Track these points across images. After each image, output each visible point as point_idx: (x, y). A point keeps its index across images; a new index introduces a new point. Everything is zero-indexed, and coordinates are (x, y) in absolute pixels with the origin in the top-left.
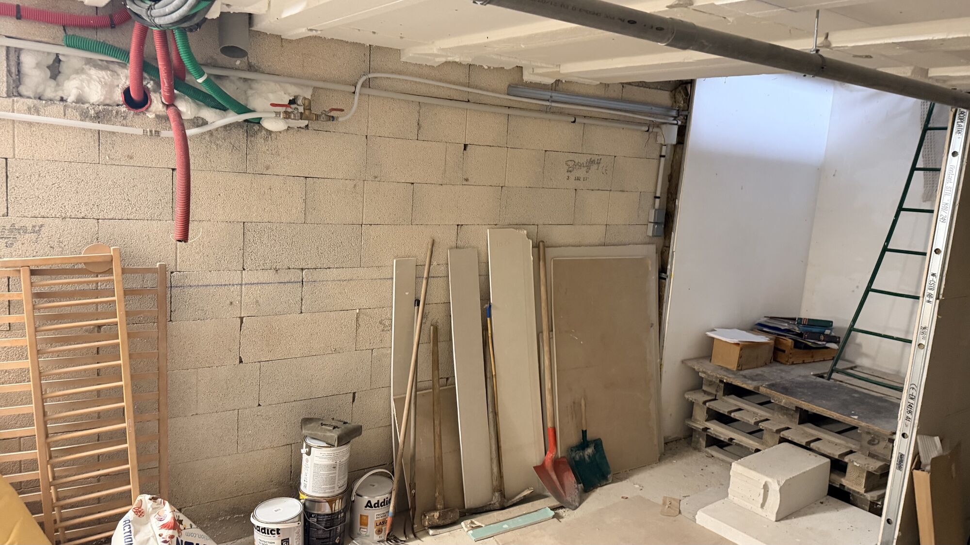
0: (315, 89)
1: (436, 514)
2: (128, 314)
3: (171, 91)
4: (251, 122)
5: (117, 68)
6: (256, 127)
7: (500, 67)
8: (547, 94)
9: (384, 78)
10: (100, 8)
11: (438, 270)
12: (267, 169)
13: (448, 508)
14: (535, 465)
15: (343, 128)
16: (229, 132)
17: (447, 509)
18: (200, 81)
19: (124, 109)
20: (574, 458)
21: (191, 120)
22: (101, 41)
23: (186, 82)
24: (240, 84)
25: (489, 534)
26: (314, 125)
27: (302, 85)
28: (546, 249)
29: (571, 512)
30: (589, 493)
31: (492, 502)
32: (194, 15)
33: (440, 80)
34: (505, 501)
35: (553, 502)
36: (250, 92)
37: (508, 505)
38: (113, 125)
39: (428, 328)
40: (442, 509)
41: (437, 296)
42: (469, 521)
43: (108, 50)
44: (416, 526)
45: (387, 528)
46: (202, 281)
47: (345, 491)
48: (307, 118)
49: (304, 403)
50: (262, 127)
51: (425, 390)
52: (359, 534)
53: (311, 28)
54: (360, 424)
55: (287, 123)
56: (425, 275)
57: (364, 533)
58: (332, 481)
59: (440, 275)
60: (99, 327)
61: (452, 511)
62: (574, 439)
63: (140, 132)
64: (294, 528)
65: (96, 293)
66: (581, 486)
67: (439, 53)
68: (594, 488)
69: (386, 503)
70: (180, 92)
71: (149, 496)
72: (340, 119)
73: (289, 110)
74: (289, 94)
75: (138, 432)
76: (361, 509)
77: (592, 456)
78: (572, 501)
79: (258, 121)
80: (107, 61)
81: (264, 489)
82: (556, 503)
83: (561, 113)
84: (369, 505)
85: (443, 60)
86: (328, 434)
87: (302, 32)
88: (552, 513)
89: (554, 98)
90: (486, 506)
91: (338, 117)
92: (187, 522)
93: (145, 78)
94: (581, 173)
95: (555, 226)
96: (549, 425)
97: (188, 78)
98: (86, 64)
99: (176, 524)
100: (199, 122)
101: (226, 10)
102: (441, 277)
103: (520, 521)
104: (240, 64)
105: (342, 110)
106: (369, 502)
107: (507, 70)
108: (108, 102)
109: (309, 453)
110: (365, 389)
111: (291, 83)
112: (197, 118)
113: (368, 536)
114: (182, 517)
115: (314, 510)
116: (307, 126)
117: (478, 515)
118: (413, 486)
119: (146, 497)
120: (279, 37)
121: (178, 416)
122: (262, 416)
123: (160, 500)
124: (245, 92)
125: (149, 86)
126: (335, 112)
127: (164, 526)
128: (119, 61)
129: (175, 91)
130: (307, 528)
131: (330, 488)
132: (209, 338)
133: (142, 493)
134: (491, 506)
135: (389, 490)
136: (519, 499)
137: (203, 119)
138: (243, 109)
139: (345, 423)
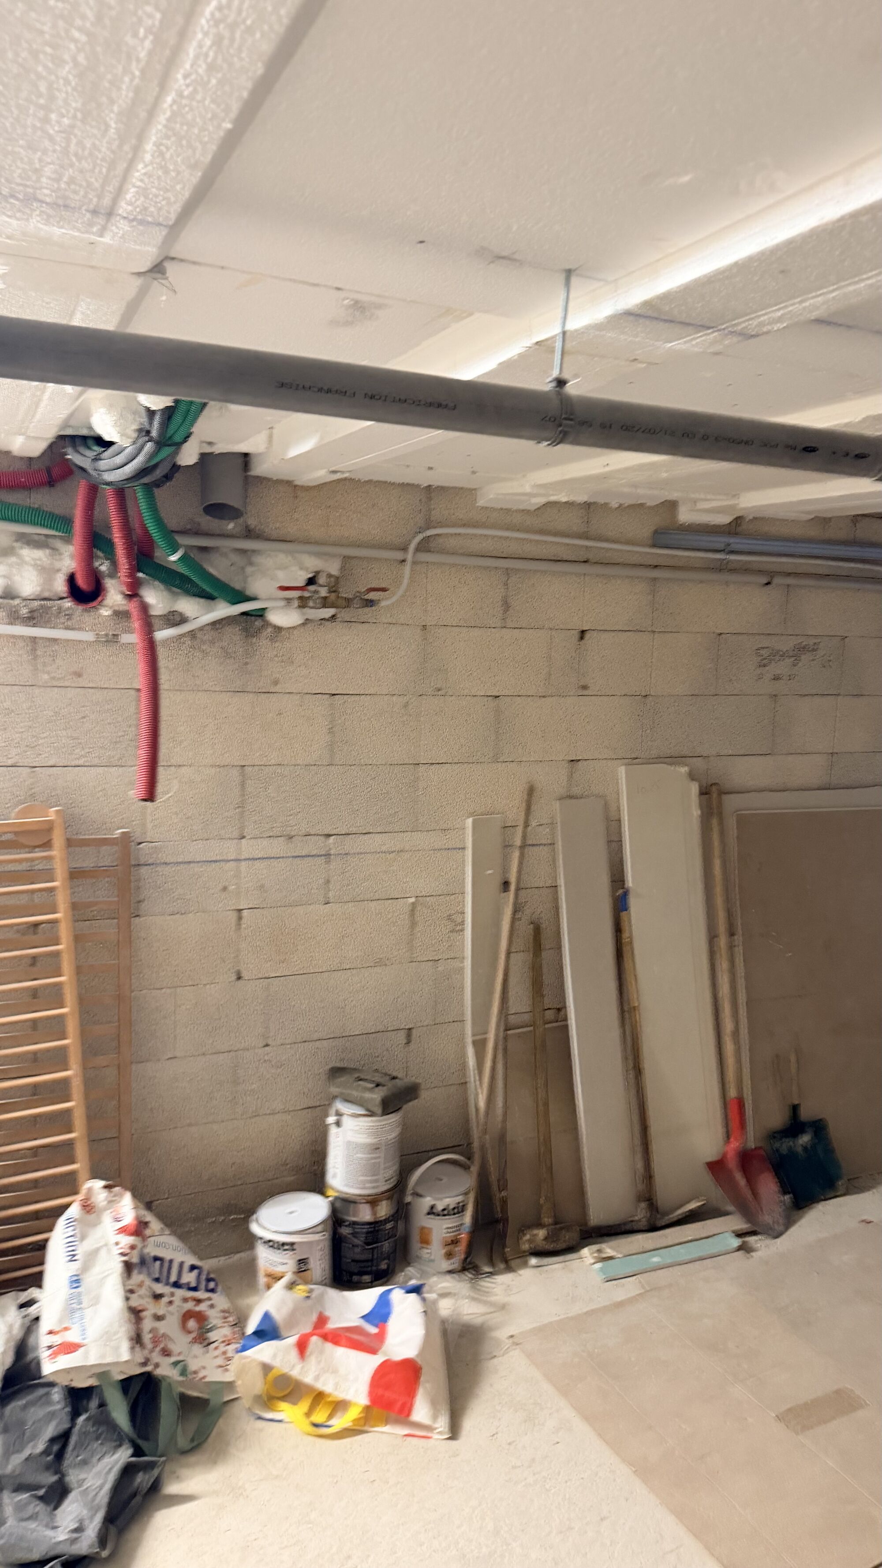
0: (346, 559)
1: (541, 1233)
2: (74, 906)
3: (132, 575)
4: (252, 615)
5: (58, 544)
6: (258, 623)
7: (639, 502)
8: (720, 541)
9: (452, 535)
10: (35, 458)
11: (542, 835)
12: (275, 685)
13: (562, 1223)
14: (709, 1159)
15: (388, 615)
17: (559, 1225)
18: (174, 558)
19: (68, 604)
20: (777, 1150)
21: (165, 615)
22: (36, 506)
23: (156, 560)
24: (234, 557)
25: (629, 1271)
26: (344, 614)
27: (325, 554)
28: (724, 797)
29: (769, 1242)
30: (805, 1210)
31: (636, 1218)
32: (155, 466)
33: (541, 532)
34: (659, 1216)
35: (737, 1223)
36: (249, 570)
37: (663, 1224)
38: (54, 628)
39: (525, 929)
40: (552, 1225)
41: (538, 876)
42: (595, 1247)
43: (45, 519)
44: (509, 1249)
45: (461, 1249)
46: (182, 856)
47: (395, 1187)
48: (332, 606)
49: (334, 1044)
50: (267, 624)
51: (522, 1027)
52: (419, 1257)
53: (333, 469)
54: (419, 1081)
55: (304, 614)
56: (518, 842)
57: (427, 1256)
58: (373, 1170)
59: (544, 842)
60: (36, 925)
61: (568, 1228)
62: (777, 1119)
63: (89, 636)
64: (318, 1242)
65: (29, 876)
66: (787, 1198)
67: (535, 492)
68: (814, 1203)
69: (459, 1210)
70: (147, 575)
71: (102, 1183)
72: (383, 604)
73: (306, 594)
74: (307, 569)
75: (89, 1083)
76: (421, 1219)
77: (811, 1147)
78: (774, 1222)
79: (260, 614)
80: (47, 536)
81: (275, 1176)
82: (741, 1225)
83: (746, 570)
84: (432, 1211)
85: (542, 500)
86: (367, 1095)
87: (319, 475)
88: (736, 1242)
89: (734, 547)
90: (625, 1224)
91: (379, 600)
92: (155, 1225)
93: (98, 557)
94: (782, 667)
95: (739, 757)
96: (732, 1093)
97: (158, 554)
98: (17, 541)
99: (139, 1229)
100: (175, 619)
101: (208, 449)
102: (545, 845)
103: (682, 1253)
104: (234, 527)
105: (384, 590)
106: (432, 1207)
107: (650, 508)
108: (46, 594)
109: (338, 1124)
110: (425, 1023)
111: (310, 553)
112: (173, 613)
113: (433, 1261)
114: (149, 1217)
115: (348, 1215)
116: (333, 616)
117: (613, 1238)
118: (503, 1186)
119: (98, 1184)
120: (289, 483)
121: (147, 1061)
122: (270, 1061)
123: (117, 1189)
124: (243, 569)
125: (103, 568)
126: (375, 593)
127: (123, 1230)
128: (60, 534)
129: (140, 575)
130: (337, 1244)
131: (371, 1182)
132: (194, 942)
133: (94, 1177)
134: (634, 1223)
135: (463, 1189)
136: (682, 1214)
137: (181, 614)
138: (238, 596)
139: (394, 1078)
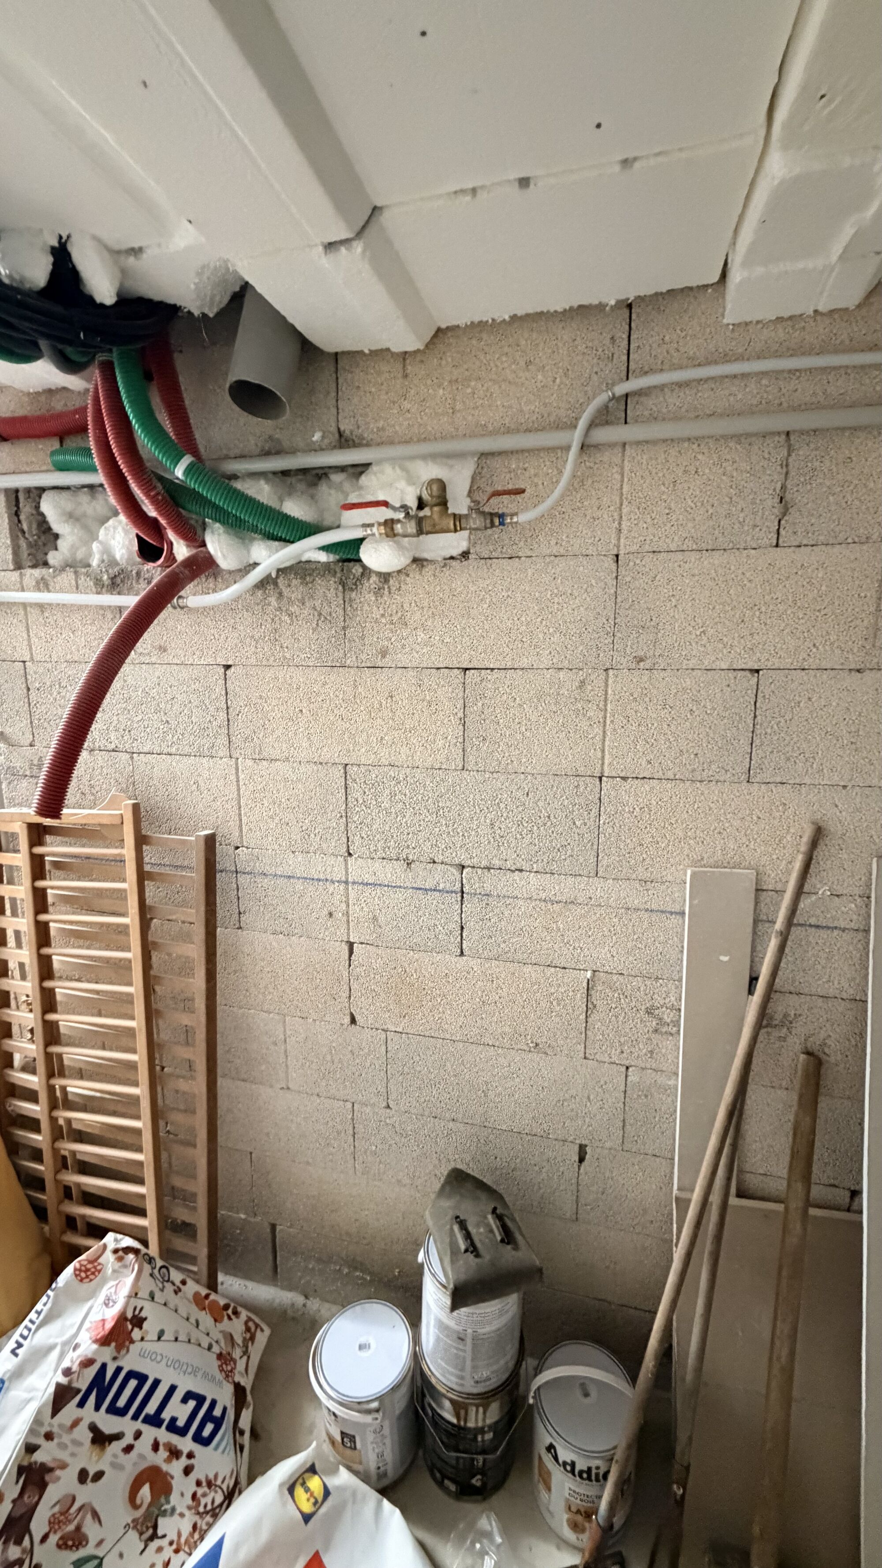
4: (349, 561)
6: (358, 570)
9: (672, 385)
11: (830, 909)
12: (384, 656)
16: (310, 585)
19: (146, 565)
21: (232, 567)
27: (441, 455)
46: (281, 868)
48: (434, 528)
56: (781, 917)
57: (545, 1501)
59: (837, 924)
72: (522, 518)
73: (390, 514)
74: (418, 484)
76: (540, 1445)
79: (357, 557)
84: (550, 1451)
91: (509, 513)
102: (844, 930)
105: (518, 492)
106: (553, 1447)
110: (607, 1144)
113: (551, 1514)
116: (466, 552)
122: (393, 1126)
131: (453, 1375)
132: (300, 969)
